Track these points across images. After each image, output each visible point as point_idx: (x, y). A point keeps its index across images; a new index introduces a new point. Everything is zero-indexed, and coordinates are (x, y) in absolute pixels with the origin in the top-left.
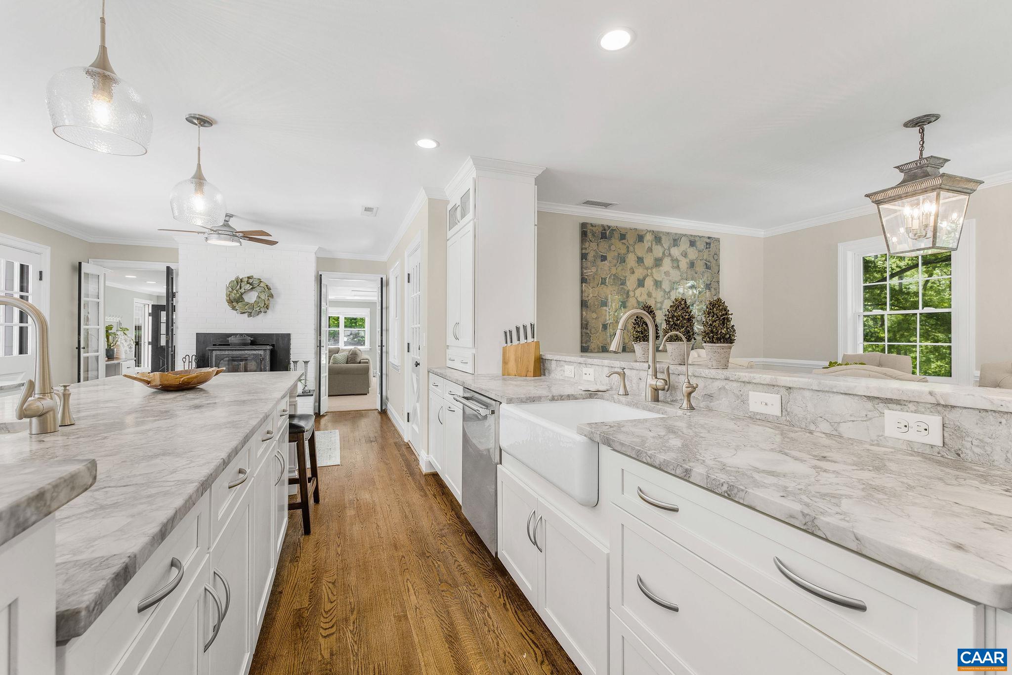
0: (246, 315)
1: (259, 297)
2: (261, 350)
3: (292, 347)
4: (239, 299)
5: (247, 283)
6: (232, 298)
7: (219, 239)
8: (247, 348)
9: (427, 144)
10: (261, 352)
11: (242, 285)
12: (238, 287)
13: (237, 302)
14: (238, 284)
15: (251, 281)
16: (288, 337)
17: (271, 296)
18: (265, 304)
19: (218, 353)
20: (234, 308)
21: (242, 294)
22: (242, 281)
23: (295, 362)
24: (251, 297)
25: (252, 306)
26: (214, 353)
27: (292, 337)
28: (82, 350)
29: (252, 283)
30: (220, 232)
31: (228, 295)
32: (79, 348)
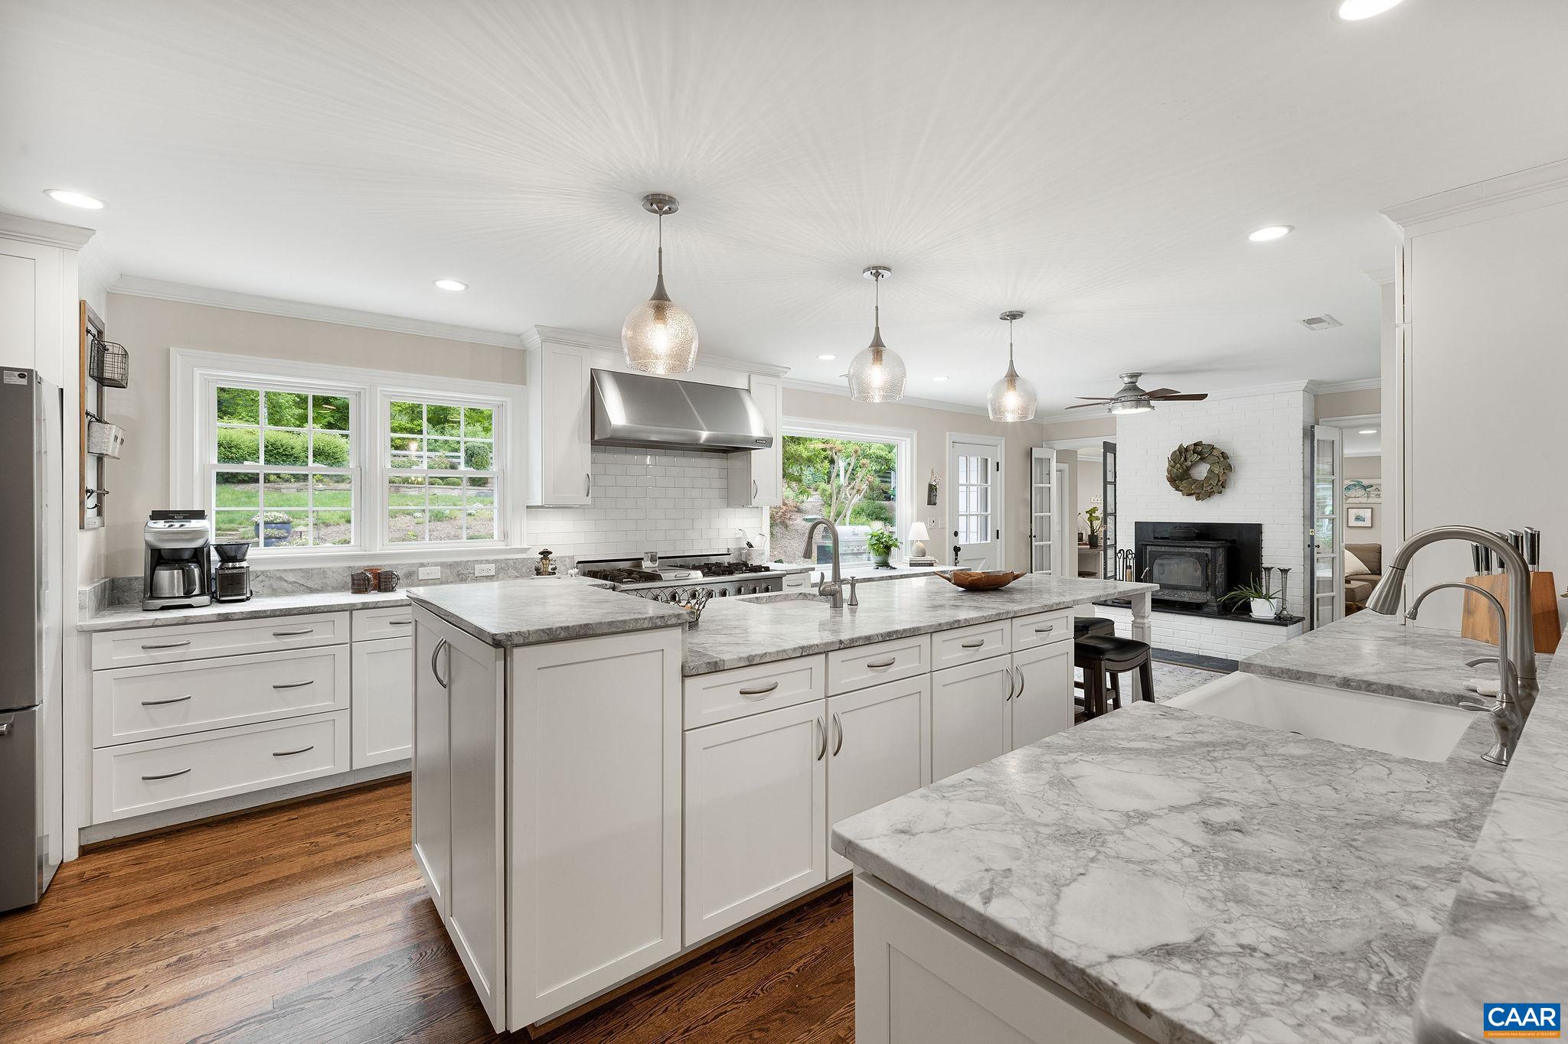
0: (1194, 497)
1: (1210, 471)
2: (1208, 547)
3: (1265, 544)
4: (1184, 476)
5: (1194, 453)
6: (1173, 476)
7: (1124, 407)
8: (1187, 545)
9: (1270, 234)
10: (1208, 551)
11: (1188, 456)
12: (1183, 459)
13: (1181, 480)
14: (1181, 455)
15: (1199, 448)
16: (1257, 529)
17: (1229, 468)
18: (1219, 481)
19: (1154, 548)
20: (1177, 489)
21: (1188, 468)
22: (1186, 450)
23: (1268, 570)
24: (1201, 471)
25: (1200, 484)
26: (1149, 548)
27: (1265, 529)
28: (1033, 538)
29: (1200, 451)
30: (1123, 399)
31: (1169, 472)
32: (1031, 536)
